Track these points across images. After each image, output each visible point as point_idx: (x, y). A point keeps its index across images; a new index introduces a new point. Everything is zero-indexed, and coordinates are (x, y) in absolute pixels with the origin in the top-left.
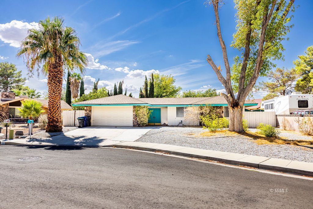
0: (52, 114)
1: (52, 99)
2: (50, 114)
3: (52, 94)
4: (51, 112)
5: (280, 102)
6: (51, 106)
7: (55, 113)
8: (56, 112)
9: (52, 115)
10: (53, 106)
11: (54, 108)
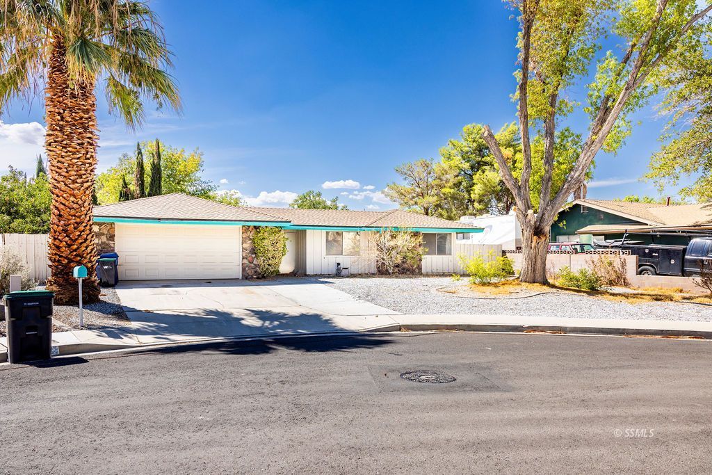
0: (75, 247)
1: (72, 199)
2: (69, 246)
3: (74, 182)
4: (71, 239)
5: (491, 226)
6: (73, 221)
7: (85, 245)
8: (86, 240)
9: (75, 250)
10: (78, 220)
11: (81, 228)
